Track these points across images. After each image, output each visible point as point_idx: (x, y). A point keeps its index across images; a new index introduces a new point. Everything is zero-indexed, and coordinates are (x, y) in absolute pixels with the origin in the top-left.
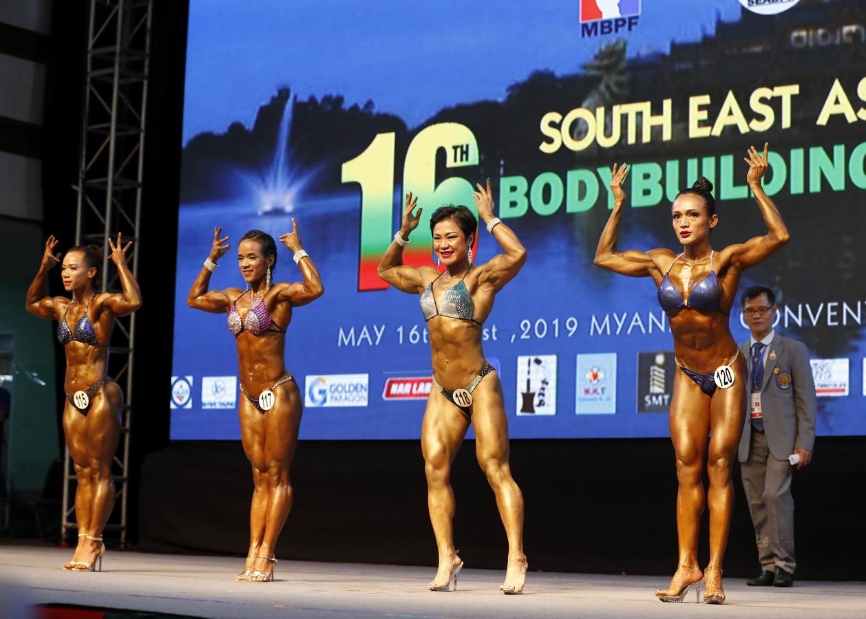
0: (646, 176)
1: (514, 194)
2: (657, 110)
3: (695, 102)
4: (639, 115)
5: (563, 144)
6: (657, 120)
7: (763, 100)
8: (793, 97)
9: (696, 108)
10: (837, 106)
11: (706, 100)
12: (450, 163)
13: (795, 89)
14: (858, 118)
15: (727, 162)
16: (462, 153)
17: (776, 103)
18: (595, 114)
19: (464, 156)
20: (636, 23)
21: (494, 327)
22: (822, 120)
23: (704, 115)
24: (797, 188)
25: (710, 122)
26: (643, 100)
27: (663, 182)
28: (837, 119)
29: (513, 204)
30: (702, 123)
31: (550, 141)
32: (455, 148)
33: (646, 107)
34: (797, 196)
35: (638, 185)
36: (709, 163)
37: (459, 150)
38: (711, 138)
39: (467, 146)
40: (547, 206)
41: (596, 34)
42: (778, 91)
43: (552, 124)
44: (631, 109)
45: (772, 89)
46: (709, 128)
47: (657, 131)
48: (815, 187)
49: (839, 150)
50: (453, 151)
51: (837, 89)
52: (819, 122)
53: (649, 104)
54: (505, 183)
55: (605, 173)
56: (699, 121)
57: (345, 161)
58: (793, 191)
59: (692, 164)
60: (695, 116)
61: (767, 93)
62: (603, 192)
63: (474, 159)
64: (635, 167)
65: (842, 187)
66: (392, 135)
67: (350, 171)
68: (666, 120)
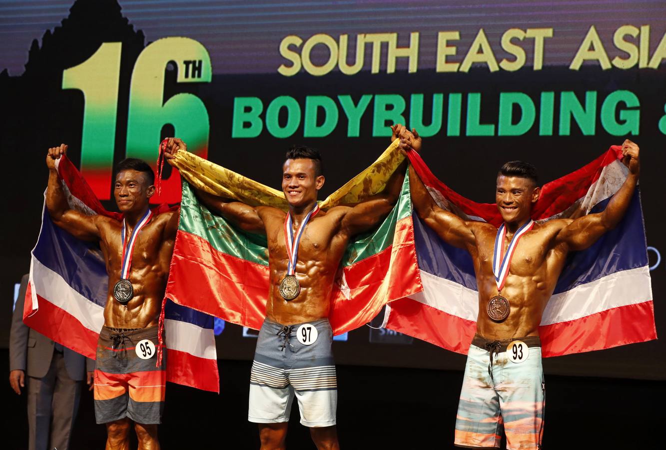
0: (389, 107)
1: (247, 114)
2: (403, 43)
3: (443, 37)
4: (385, 46)
5: (302, 67)
6: (403, 52)
7: (514, 41)
8: (546, 40)
9: (444, 43)
10: (591, 53)
11: (455, 36)
12: (181, 78)
13: (549, 33)
14: (612, 65)
15: (475, 100)
16: (194, 69)
17: (528, 45)
18: (338, 42)
19: (197, 72)
22: (576, 65)
23: (452, 51)
25: (459, 58)
26: (392, 32)
27: (406, 114)
28: (591, 68)
29: (247, 125)
30: (449, 60)
31: (289, 64)
32: (187, 63)
33: (392, 39)
34: (546, 137)
35: (380, 116)
36: (455, 99)
37: (191, 66)
38: (459, 73)
39: (200, 62)
40: (283, 129)
42: (531, 33)
43: (292, 48)
44: (377, 39)
45: (525, 32)
46: (457, 65)
47: (402, 62)
48: (565, 130)
49: (591, 97)
50: (184, 66)
51: (592, 35)
52: (572, 67)
53: (395, 35)
54: (239, 103)
55: (346, 101)
56: (447, 56)
57: (67, 68)
58: (542, 132)
59: (438, 99)
60: (443, 51)
61: (519, 34)
62: (343, 120)
63: (206, 75)
64: (377, 97)
65: (593, 133)
66: (119, 45)
67: (71, 78)
68: (412, 53)
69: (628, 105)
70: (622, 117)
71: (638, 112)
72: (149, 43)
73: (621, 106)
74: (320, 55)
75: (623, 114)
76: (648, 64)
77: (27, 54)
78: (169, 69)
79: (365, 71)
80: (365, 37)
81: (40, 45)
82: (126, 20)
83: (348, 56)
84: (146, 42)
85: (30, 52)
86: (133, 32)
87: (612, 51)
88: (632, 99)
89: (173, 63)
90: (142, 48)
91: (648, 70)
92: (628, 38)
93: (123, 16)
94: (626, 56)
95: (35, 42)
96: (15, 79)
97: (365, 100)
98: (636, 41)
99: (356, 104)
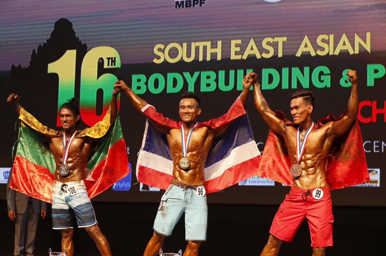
1: (139, 83)
2: (214, 46)
3: (233, 43)
4: (205, 48)
5: (165, 59)
6: (214, 51)
7: (268, 43)
8: (284, 43)
9: (234, 45)
10: (306, 48)
11: (239, 42)
12: (106, 66)
13: (285, 39)
14: (316, 54)
16: (112, 61)
17: (275, 45)
18: (182, 46)
19: (113, 63)
20: (204, 3)
21: (128, 147)
22: (299, 54)
23: (238, 49)
24: (285, 86)
25: (242, 52)
26: (208, 41)
27: (217, 80)
28: (306, 56)
29: (139, 88)
30: (237, 53)
31: (159, 58)
32: (108, 59)
33: (208, 44)
34: (285, 90)
35: (204, 81)
36: (240, 72)
37: (110, 60)
38: (242, 60)
39: (115, 58)
40: (156, 90)
41: (183, 7)
42: (276, 39)
43: (159, 50)
44: (201, 45)
45: (273, 39)
46: (241, 56)
47: (214, 55)
48: (294, 86)
49: (307, 69)
50: (107, 60)
51: (306, 40)
52: (297, 55)
53: (210, 43)
54: (135, 77)
55: (187, 75)
56: (236, 52)
57: (50, 63)
58: (283, 88)
59: (232, 73)
60: (234, 49)
61: (270, 40)
62: (186, 84)
63: (118, 64)
64: (202, 73)
65: (308, 87)
66: (75, 51)
67: (52, 68)
68: (219, 50)
69: (325, 73)
70: (322, 79)
71: (329, 76)
72: (90, 50)
73: (321, 73)
74: (173, 53)
75: (322, 78)
76: (334, 53)
77: (30, 57)
78: (100, 62)
79: (196, 61)
80: (195, 43)
81: (36, 52)
82: (78, 39)
83: (187, 53)
84: (88, 50)
85: (31, 56)
86: (82, 44)
87: (316, 47)
88: (326, 70)
89: (101, 59)
90: (86, 52)
91: (334, 56)
92: (323, 41)
93: (77, 37)
94: (323, 49)
95: (34, 51)
96: (25, 69)
97: (196, 74)
98: (327, 42)
99: (192, 76)
